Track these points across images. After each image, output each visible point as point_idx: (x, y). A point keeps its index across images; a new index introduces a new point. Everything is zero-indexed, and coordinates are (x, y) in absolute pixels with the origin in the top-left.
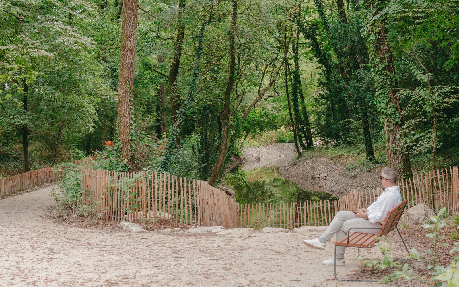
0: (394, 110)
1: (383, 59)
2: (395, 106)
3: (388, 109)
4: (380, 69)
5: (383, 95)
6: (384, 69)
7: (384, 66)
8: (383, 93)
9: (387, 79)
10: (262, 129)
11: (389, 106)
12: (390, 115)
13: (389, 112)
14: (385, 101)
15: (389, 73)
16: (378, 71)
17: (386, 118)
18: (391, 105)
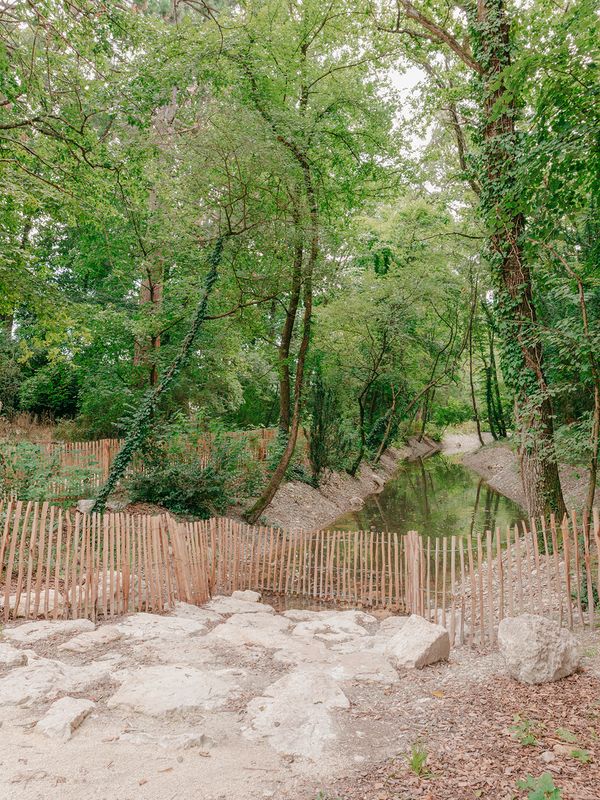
0: (530, 379)
1: (515, 292)
2: (533, 373)
3: (520, 378)
4: (508, 309)
5: (512, 354)
6: (514, 309)
7: (514, 305)
8: (512, 351)
9: (520, 326)
10: (462, 420)
11: (522, 373)
12: (523, 388)
13: (522, 384)
14: (514, 364)
15: (523, 317)
16: (505, 313)
17: (517, 393)
18: (525, 371)
